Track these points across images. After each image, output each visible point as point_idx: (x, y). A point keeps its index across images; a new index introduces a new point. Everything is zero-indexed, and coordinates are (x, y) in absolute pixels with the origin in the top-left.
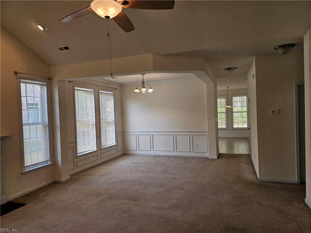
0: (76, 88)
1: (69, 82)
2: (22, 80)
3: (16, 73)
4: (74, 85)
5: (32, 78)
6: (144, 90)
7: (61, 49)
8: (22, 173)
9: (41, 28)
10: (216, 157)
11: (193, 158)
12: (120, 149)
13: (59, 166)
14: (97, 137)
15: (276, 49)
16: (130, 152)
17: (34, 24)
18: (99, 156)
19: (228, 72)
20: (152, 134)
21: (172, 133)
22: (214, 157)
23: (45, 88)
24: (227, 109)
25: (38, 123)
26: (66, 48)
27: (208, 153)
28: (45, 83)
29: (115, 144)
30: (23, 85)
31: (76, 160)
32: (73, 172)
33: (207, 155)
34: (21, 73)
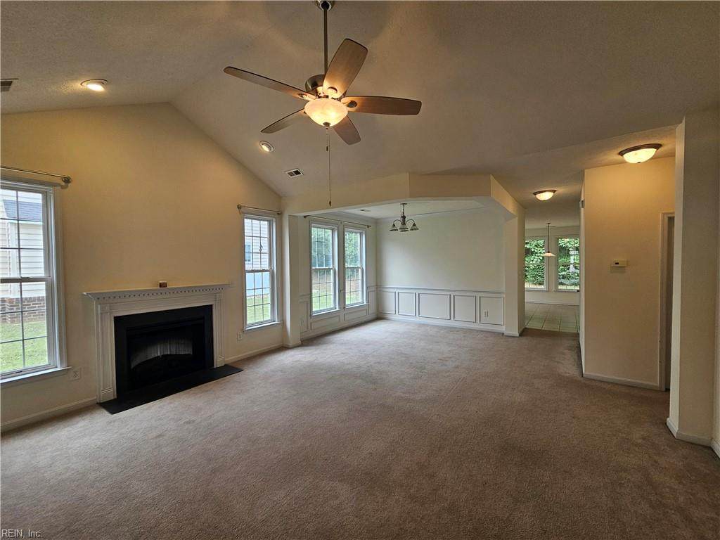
0: (312, 225)
1: (305, 217)
2: (245, 216)
3: (239, 207)
4: (310, 220)
7: (291, 174)
8: (243, 332)
9: (265, 148)
10: (518, 335)
11: (479, 332)
12: (373, 310)
13: (288, 327)
15: (622, 156)
17: (258, 144)
18: (342, 318)
20: (418, 292)
21: (449, 293)
22: (514, 333)
23: (274, 223)
25: (264, 271)
26: (297, 173)
27: (504, 327)
28: (274, 219)
29: (365, 303)
31: (310, 320)
33: (503, 329)
34: (244, 207)
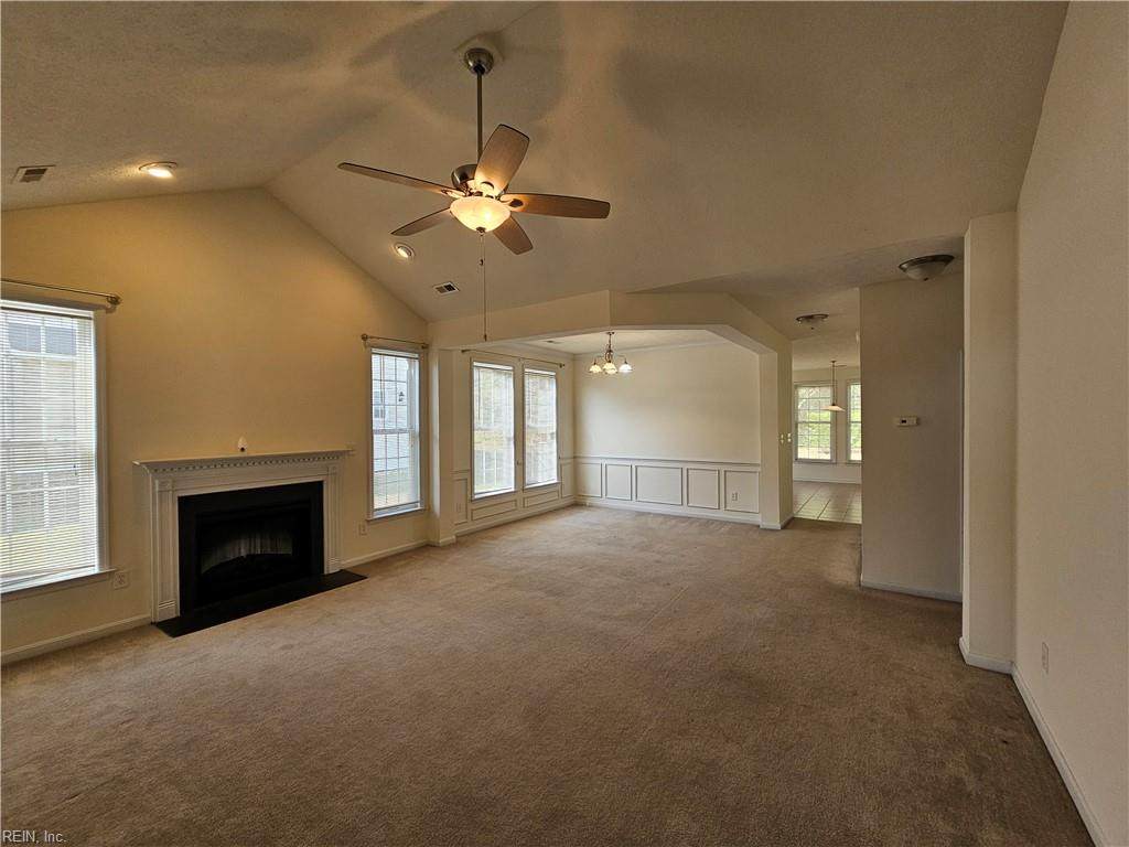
0: (475, 364)
1: (463, 351)
2: (374, 350)
3: (364, 338)
4: (471, 357)
5: (394, 346)
6: (609, 367)
7: (441, 290)
8: (368, 521)
9: (403, 253)
10: (777, 525)
11: (724, 523)
12: (567, 491)
13: (435, 516)
14: (517, 463)
15: (904, 270)
16: (588, 502)
17: (392, 247)
18: (520, 504)
19: (807, 326)
21: (680, 465)
22: (774, 525)
23: (417, 362)
24: (835, 413)
25: (401, 431)
26: (450, 288)
27: (759, 516)
28: (417, 356)
29: (556, 481)
30: (376, 360)
31: (471, 507)
32: (465, 529)
34: (371, 338)
